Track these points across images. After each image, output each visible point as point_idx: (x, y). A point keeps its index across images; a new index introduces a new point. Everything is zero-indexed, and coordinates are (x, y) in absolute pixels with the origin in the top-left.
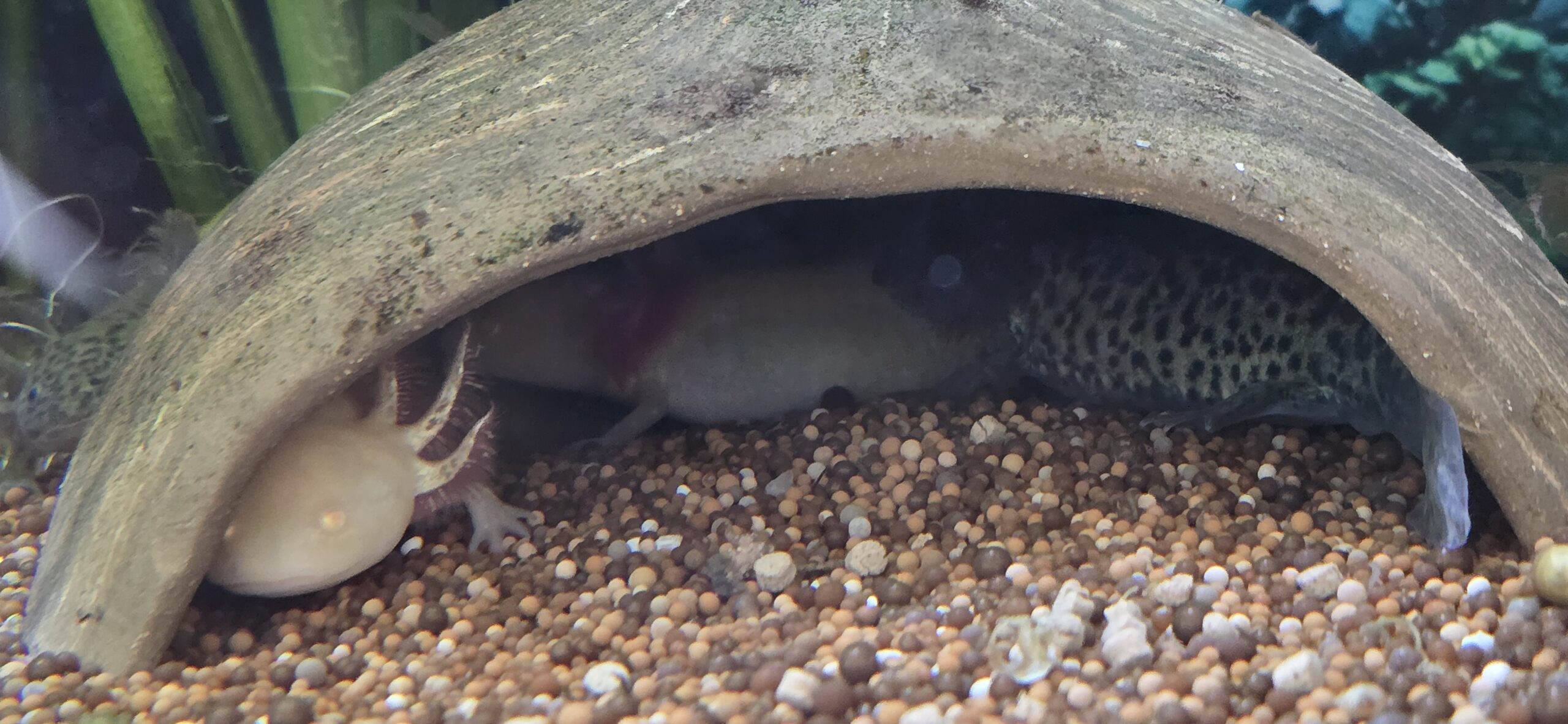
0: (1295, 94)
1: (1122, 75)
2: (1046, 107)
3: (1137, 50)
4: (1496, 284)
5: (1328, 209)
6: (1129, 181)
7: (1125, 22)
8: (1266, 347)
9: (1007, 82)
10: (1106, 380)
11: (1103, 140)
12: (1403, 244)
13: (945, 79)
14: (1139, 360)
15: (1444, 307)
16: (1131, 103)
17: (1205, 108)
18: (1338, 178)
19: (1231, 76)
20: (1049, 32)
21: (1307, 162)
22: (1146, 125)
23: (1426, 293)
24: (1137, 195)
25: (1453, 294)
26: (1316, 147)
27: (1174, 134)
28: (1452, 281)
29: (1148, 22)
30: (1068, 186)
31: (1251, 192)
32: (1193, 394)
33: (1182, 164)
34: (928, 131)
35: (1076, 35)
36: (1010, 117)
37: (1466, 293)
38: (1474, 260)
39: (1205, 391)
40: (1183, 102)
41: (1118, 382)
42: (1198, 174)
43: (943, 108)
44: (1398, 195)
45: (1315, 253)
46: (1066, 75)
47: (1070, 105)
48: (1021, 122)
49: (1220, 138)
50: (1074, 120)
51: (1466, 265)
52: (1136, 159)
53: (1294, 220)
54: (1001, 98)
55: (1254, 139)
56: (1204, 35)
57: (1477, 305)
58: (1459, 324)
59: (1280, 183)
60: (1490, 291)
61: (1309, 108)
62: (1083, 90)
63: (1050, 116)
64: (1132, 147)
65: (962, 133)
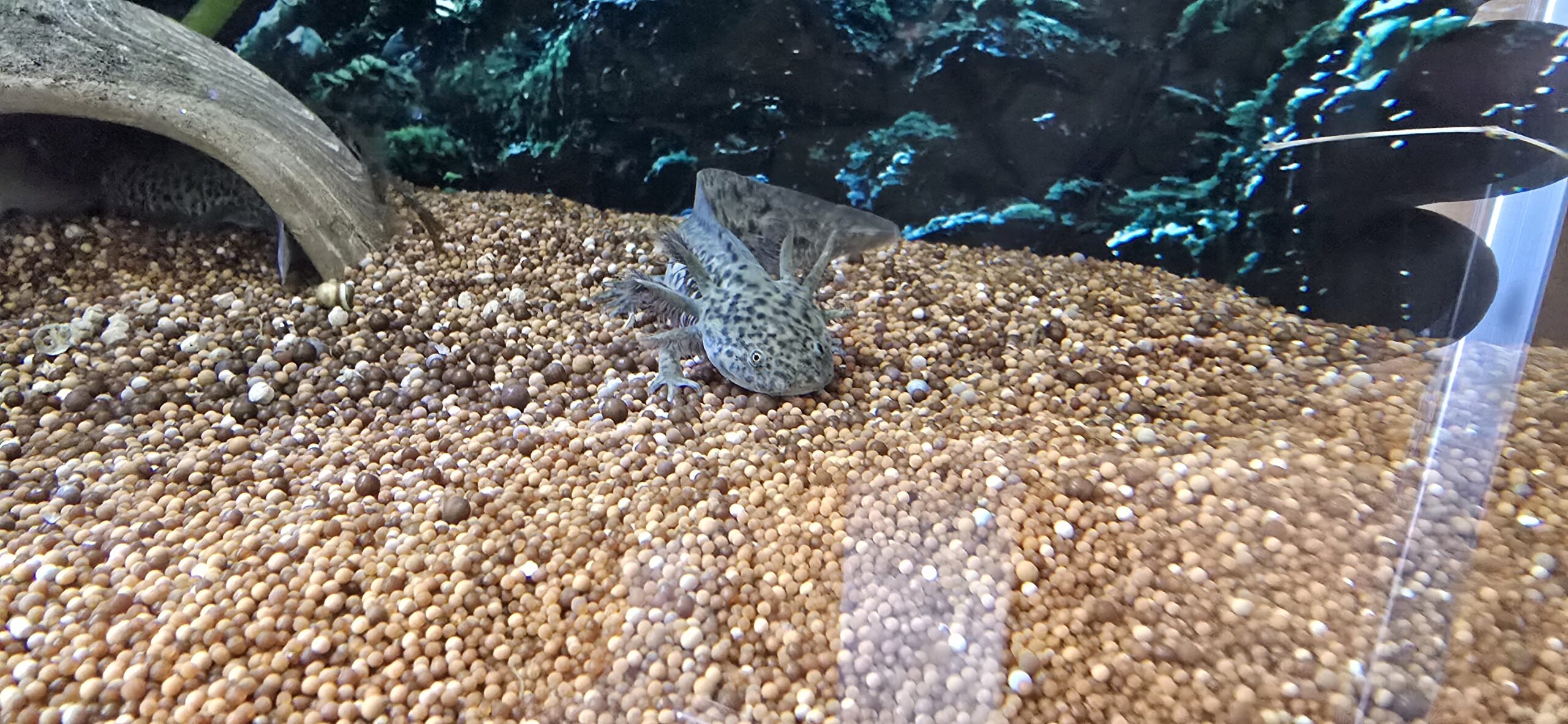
0: (221, 79)
1: (125, 63)
2: (78, 76)
3: (136, 51)
4: (316, 170)
5: (229, 133)
6: (125, 115)
7: (131, 37)
8: (227, 194)
9: (57, 61)
10: (152, 207)
11: (109, 94)
12: (268, 151)
13: (20, 57)
14: (167, 198)
15: (286, 179)
16: (128, 77)
17: (169, 82)
18: (236, 119)
19: (186, 68)
20: (87, 39)
21: (221, 111)
22: (135, 88)
23: (278, 173)
24: (129, 122)
25: (292, 174)
26: (225, 103)
27: (150, 93)
28: (291, 168)
29: (146, 39)
30: (91, 115)
31: (189, 123)
32: (194, 214)
33: (152, 108)
34: (6, 83)
35: (102, 42)
36: (57, 79)
37: (298, 173)
38: (305, 158)
39: (200, 212)
40: (157, 78)
41: (159, 208)
42: (161, 113)
43: (18, 72)
44: (267, 128)
45: (221, 153)
46: (93, 61)
47: (92, 76)
48: (63, 82)
49: (174, 97)
50: (94, 83)
51: (301, 162)
52: (128, 103)
53: (211, 137)
54: (52, 70)
55: (194, 99)
56: (176, 48)
57: (304, 178)
58: (295, 189)
59: (205, 120)
60: (312, 173)
61: (227, 87)
62: (102, 68)
63: (81, 80)
64: (126, 98)
65: (28, 86)
